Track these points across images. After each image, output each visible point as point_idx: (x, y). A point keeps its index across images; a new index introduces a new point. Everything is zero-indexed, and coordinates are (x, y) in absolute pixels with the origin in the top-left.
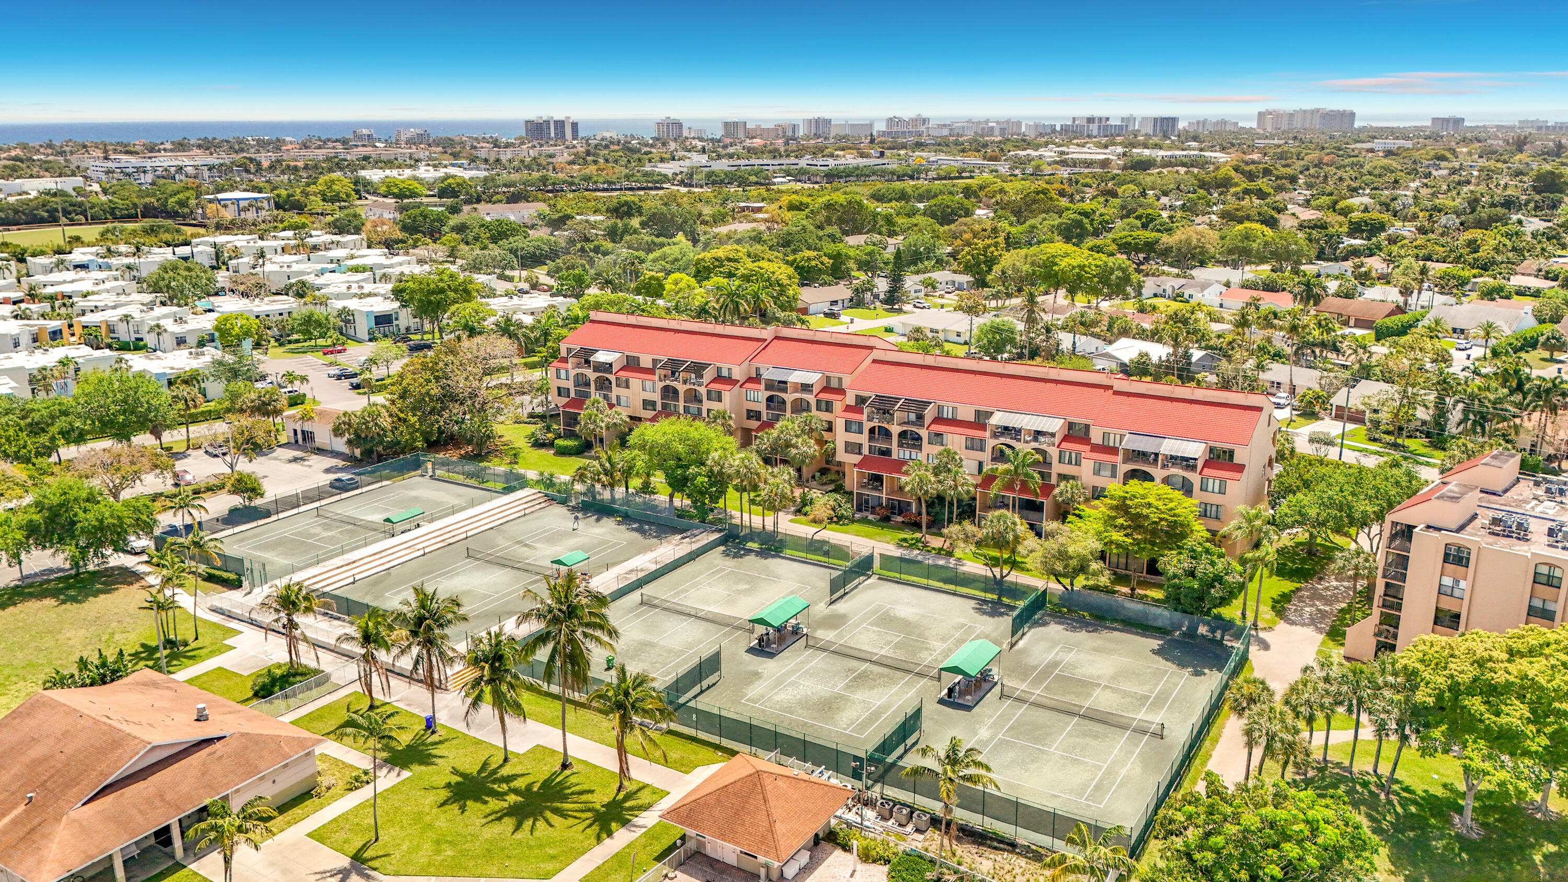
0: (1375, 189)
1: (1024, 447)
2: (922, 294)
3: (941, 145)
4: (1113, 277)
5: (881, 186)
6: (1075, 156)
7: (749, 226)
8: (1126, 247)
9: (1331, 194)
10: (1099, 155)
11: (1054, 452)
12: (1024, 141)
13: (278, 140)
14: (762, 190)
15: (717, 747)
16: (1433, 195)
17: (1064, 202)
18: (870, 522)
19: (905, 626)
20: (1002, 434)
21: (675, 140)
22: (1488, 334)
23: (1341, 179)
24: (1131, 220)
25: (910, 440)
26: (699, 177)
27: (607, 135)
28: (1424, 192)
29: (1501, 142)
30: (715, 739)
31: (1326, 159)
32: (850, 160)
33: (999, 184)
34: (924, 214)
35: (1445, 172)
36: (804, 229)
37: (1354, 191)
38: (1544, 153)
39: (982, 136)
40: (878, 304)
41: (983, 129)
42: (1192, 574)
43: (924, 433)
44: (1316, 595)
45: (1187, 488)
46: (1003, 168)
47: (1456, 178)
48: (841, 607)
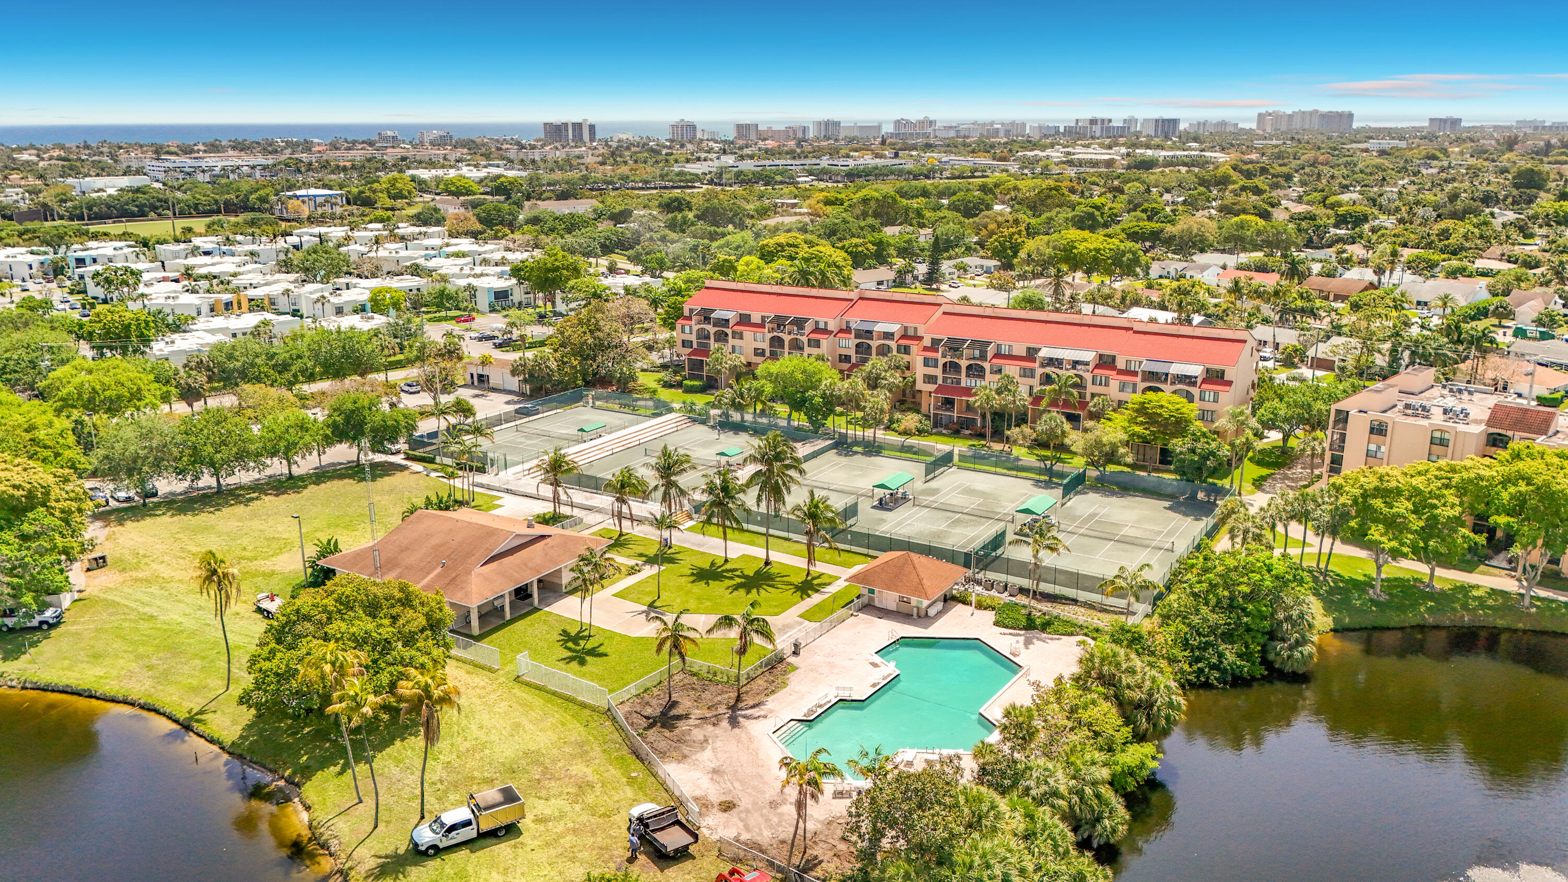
0: (1366, 186)
1: (1066, 373)
2: (955, 277)
3: (950, 146)
4: (1125, 259)
5: (901, 184)
6: (1080, 156)
7: (794, 219)
8: (1133, 236)
9: (1323, 191)
10: (1104, 155)
11: (1088, 377)
12: (1030, 142)
13: (306, 141)
14: (792, 188)
15: (867, 555)
16: (1419, 190)
17: (1075, 198)
18: (944, 435)
19: (982, 494)
20: (1048, 365)
21: (690, 142)
22: (1445, 304)
23: (1333, 177)
24: (1138, 213)
25: (976, 371)
26: (728, 176)
27: (624, 137)
28: (1412, 188)
29: (1493, 142)
30: (865, 551)
31: (1321, 158)
32: (868, 160)
33: (1013, 182)
34: (948, 209)
35: (1435, 171)
36: (845, 221)
37: (1345, 188)
38: (1533, 152)
39: (988, 138)
40: (918, 284)
41: (988, 130)
42: (1193, 451)
43: (986, 366)
44: (1286, 477)
45: (1190, 398)
46: (1014, 168)
47: (1444, 175)
48: (933, 484)
